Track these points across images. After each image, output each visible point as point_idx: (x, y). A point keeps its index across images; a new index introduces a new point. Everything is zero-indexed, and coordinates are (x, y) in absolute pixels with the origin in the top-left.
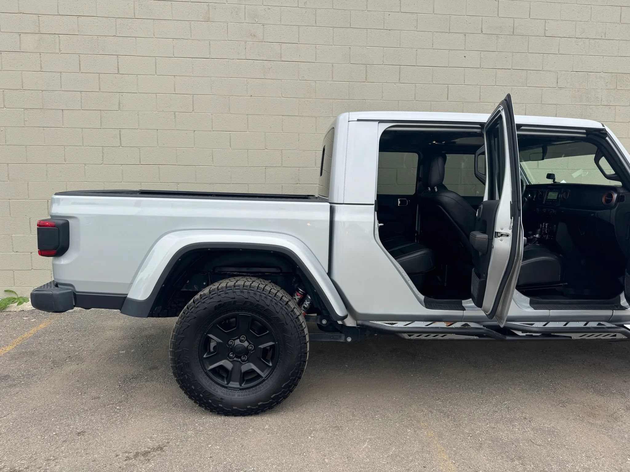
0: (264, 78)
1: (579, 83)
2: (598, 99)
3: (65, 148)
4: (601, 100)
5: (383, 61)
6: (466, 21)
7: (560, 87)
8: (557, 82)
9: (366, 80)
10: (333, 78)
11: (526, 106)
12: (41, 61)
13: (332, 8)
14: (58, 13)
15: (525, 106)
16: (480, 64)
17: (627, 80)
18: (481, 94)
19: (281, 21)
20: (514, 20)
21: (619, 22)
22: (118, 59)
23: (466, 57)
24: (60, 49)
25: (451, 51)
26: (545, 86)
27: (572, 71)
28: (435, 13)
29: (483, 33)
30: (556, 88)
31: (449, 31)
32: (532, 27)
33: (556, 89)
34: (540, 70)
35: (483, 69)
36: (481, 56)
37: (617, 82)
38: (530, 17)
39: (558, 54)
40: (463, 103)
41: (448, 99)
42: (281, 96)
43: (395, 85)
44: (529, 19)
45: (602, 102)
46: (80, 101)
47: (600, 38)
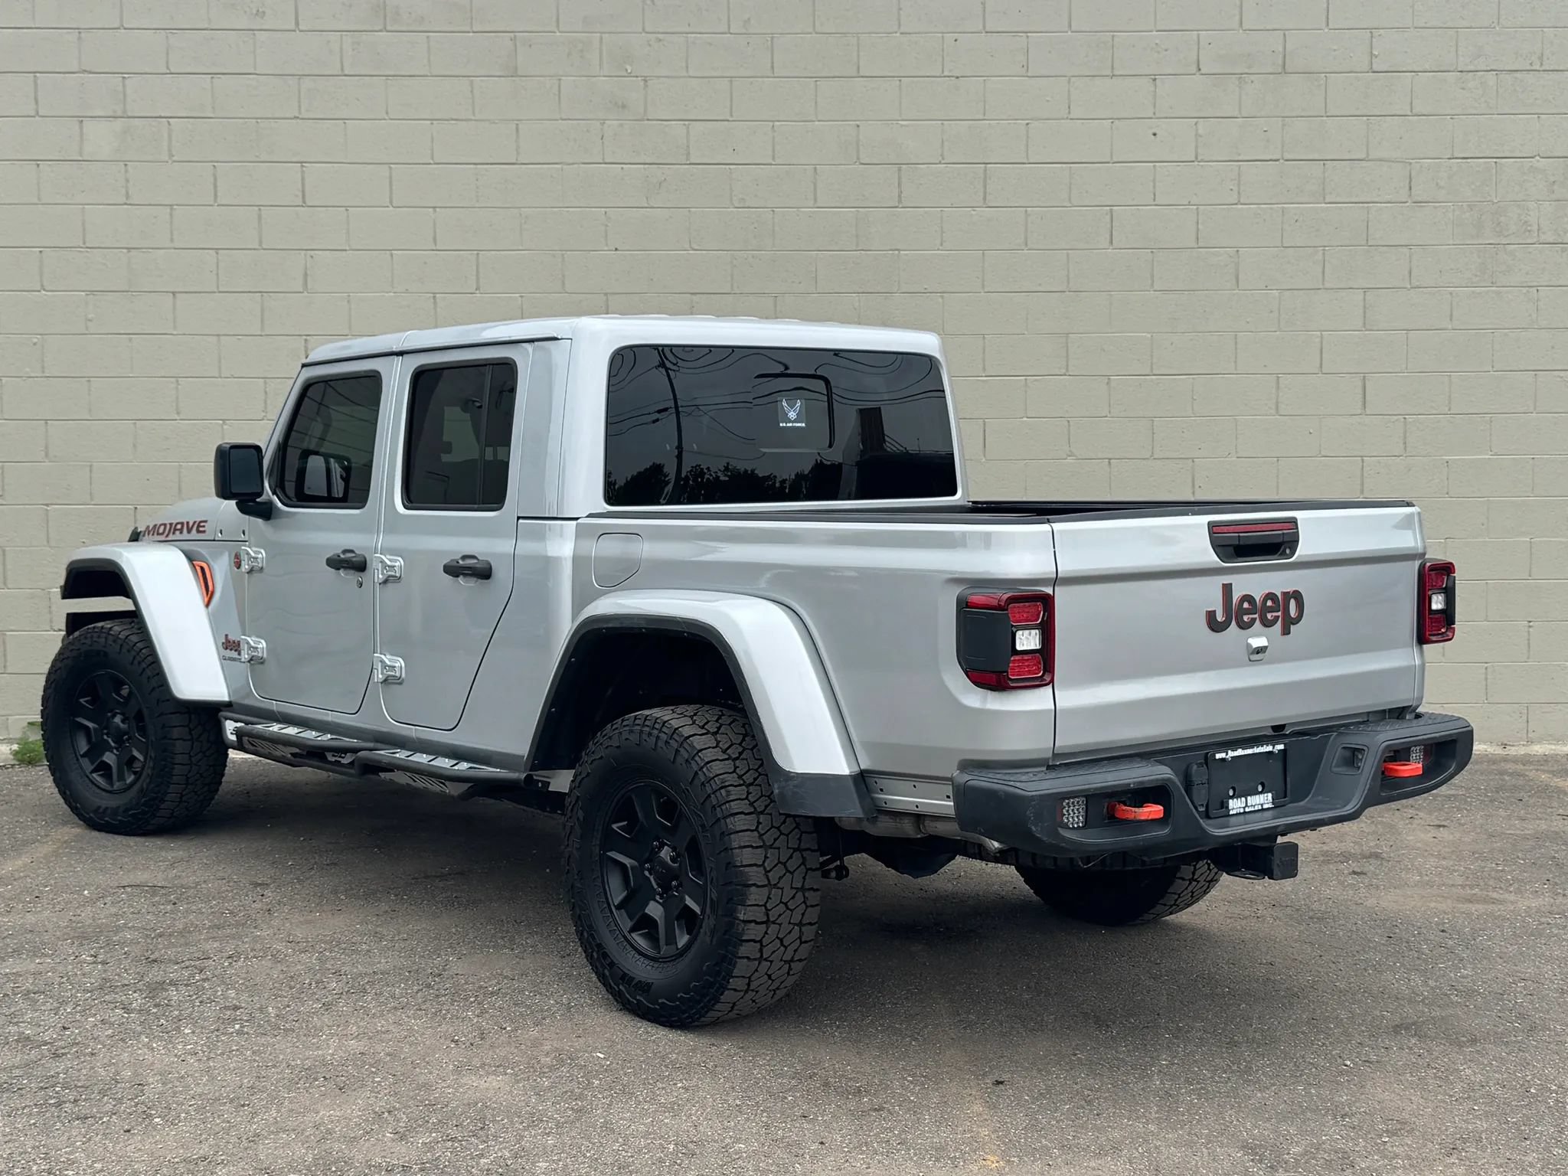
0: (646, 205)
1: (1473, 187)
2: (1529, 228)
3: (177, 381)
4: (1538, 230)
5: (942, 155)
6: (1157, 44)
9: (900, 201)
10: (815, 200)
11: (1324, 254)
12: (127, 181)
13: (811, 30)
14: (168, 68)
15: (1321, 252)
18: (1200, 227)
19: (687, 67)
20: (1284, 35)
22: (303, 172)
24: (170, 150)
25: (1117, 121)
26: (1377, 200)
28: (1073, 28)
29: (1203, 71)
30: (1408, 204)
31: (1112, 72)
32: (1335, 50)
33: (1408, 206)
36: (1197, 130)
39: (1410, 113)
40: (1152, 252)
42: (687, 246)
44: (1326, 30)
45: (1541, 234)
46: (215, 272)
47: (1528, 68)
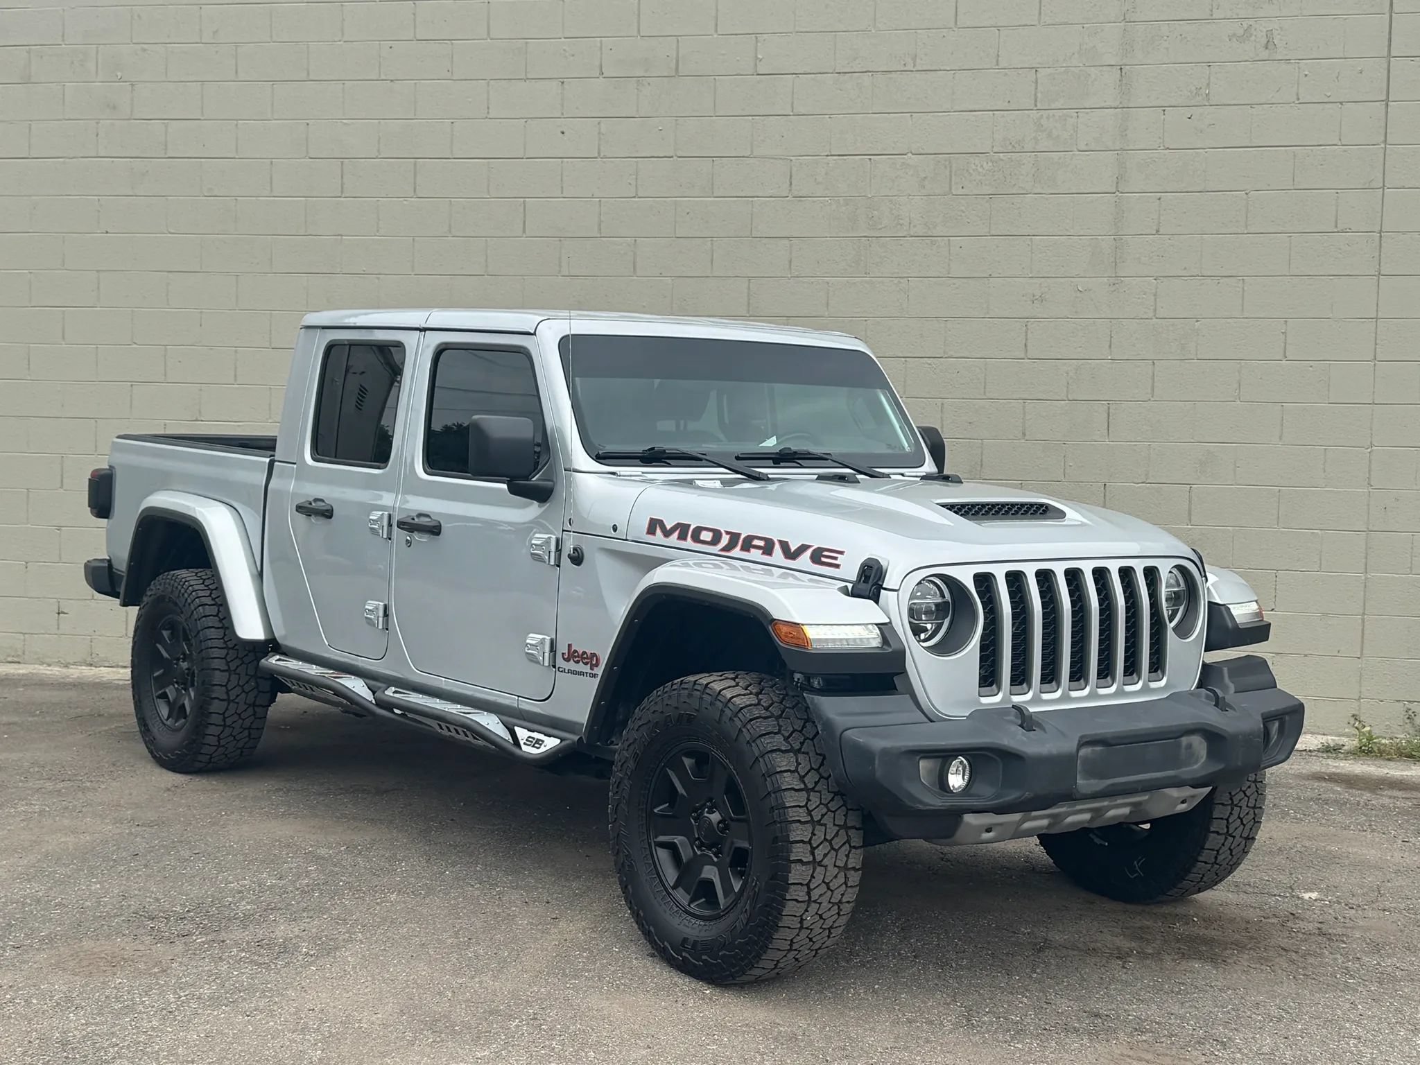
7: (796, 193)
8: (791, 184)
16: (599, 150)
17: (980, 170)
21: (952, 24)
23: (565, 134)
27: (827, 156)
34: (746, 155)
35: (604, 160)
37: (951, 176)
38: (716, 31)
41: (524, 231)
43: (405, 202)
